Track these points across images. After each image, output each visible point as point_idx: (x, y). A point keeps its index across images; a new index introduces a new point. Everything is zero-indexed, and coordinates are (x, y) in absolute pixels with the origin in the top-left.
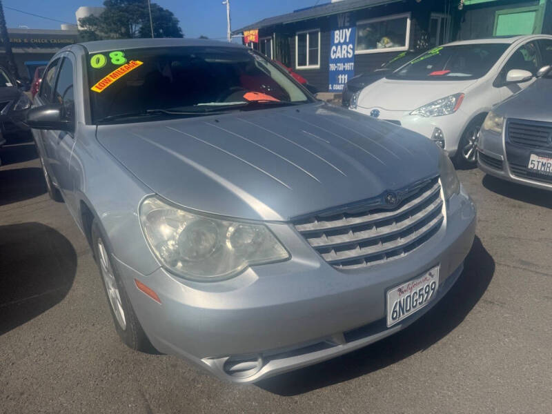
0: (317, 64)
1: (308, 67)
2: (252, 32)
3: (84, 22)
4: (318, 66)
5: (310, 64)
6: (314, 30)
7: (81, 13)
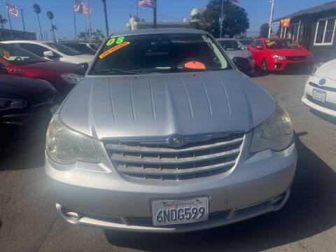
0: (330, 42)
1: (322, 44)
2: (286, 20)
3: (194, 17)
4: (331, 44)
5: (325, 42)
6: (332, 18)
7: (194, 12)
